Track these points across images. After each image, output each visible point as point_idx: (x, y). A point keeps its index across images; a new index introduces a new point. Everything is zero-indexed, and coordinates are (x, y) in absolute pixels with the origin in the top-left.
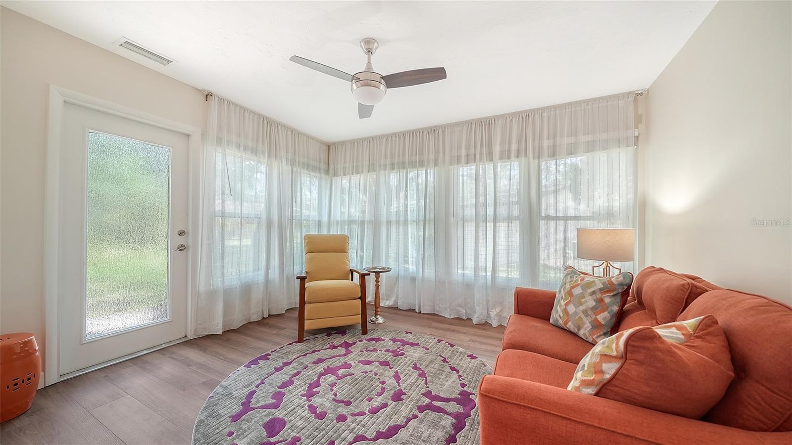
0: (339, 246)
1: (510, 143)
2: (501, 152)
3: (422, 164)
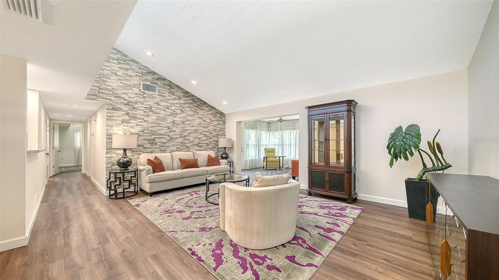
0: (273, 151)
3: (295, 129)
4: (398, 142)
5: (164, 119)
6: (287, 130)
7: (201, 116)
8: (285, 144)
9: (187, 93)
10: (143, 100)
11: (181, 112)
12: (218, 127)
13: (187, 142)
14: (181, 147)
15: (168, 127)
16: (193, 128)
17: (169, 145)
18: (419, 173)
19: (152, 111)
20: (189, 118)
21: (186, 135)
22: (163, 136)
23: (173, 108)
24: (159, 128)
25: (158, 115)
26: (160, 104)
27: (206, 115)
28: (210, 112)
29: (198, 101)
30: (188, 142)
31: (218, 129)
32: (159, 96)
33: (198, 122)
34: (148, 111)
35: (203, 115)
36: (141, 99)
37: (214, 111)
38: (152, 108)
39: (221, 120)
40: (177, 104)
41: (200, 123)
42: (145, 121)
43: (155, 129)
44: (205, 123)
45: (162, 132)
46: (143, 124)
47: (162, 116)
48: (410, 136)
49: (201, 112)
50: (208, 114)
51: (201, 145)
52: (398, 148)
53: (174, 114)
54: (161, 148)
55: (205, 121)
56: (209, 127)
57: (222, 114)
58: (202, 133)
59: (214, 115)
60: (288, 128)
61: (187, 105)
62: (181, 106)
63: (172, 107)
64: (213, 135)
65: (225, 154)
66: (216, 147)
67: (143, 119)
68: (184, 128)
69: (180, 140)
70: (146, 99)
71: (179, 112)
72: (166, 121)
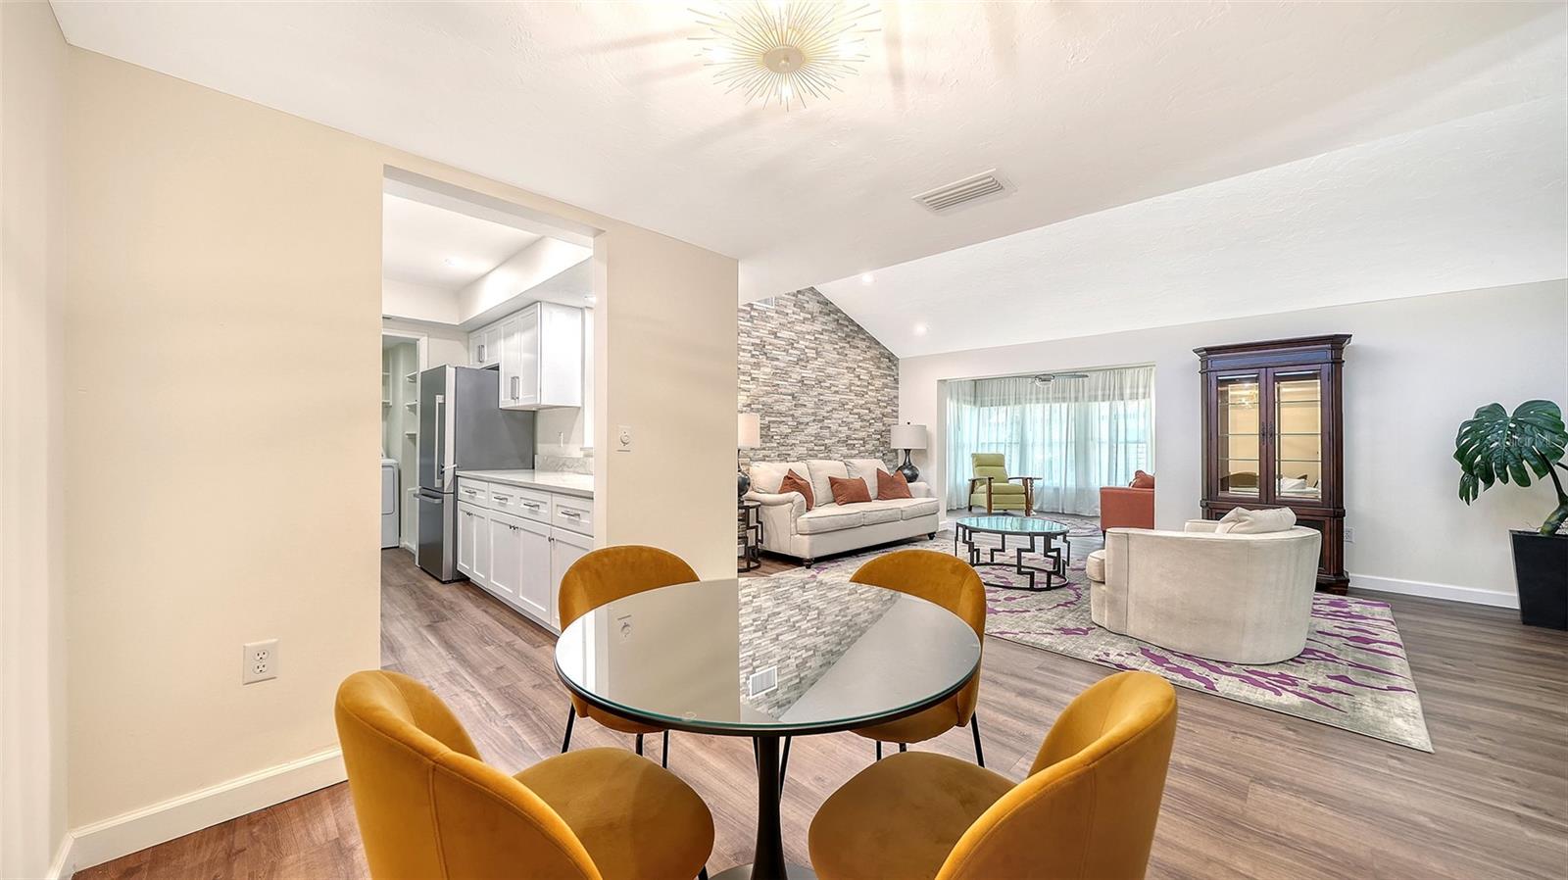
0: (998, 461)
1: (1138, 388)
2: (1131, 394)
3: (1064, 400)
4: (1496, 443)
5: (783, 374)
6: (1038, 402)
7: (850, 365)
8: (1030, 442)
9: (827, 303)
10: (749, 324)
11: (815, 356)
12: (883, 395)
13: (826, 432)
14: (816, 448)
15: (792, 395)
16: (837, 398)
17: (793, 441)
18: (1550, 518)
19: (765, 354)
20: (831, 370)
21: (826, 414)
22: (784, 419)
23: (802, 344)
24: (776, 397)
25: (775, 363)
26: (778, 334)
27: (861, 361)
28: (868, 355)
29: (847, 323)
30: (828, 434)
31: (883, 398)
32: (777, 315)
33: (845, 381)
34: (758, 353)
35: (855, 361)
36: (746, 324)
37: (875, 349)
38: (764, 346)
39: (889, 375)
40: (808, 333)
41: (851, 384)
42: (753, 379)
43: (770, 400)
44: (859, 383)
45: (783, 408)
46: (751, 386)
47: (782, 365)
48: (1534, 428)
49: (852, 353)
50: (865, 359)
51: (851, 442)
52: (1495, 455)
53: (802, 361)
54: (781, 448)
55: (860, 379)
56: (867, 394)
57: (892, 359)
58: (855, 411)
59: (876, 361)
60: (1041, 396)
61: (825, 337)
62: (816, 339)
63: (801, 342)
64: (874, 416)
65: (909, 469)
66: (881, 448)
67: (750, 375)
68: (821, 397)
69: (813, 429)
70: (755, 322)
71: (811, 354)
72: (789, 380)
